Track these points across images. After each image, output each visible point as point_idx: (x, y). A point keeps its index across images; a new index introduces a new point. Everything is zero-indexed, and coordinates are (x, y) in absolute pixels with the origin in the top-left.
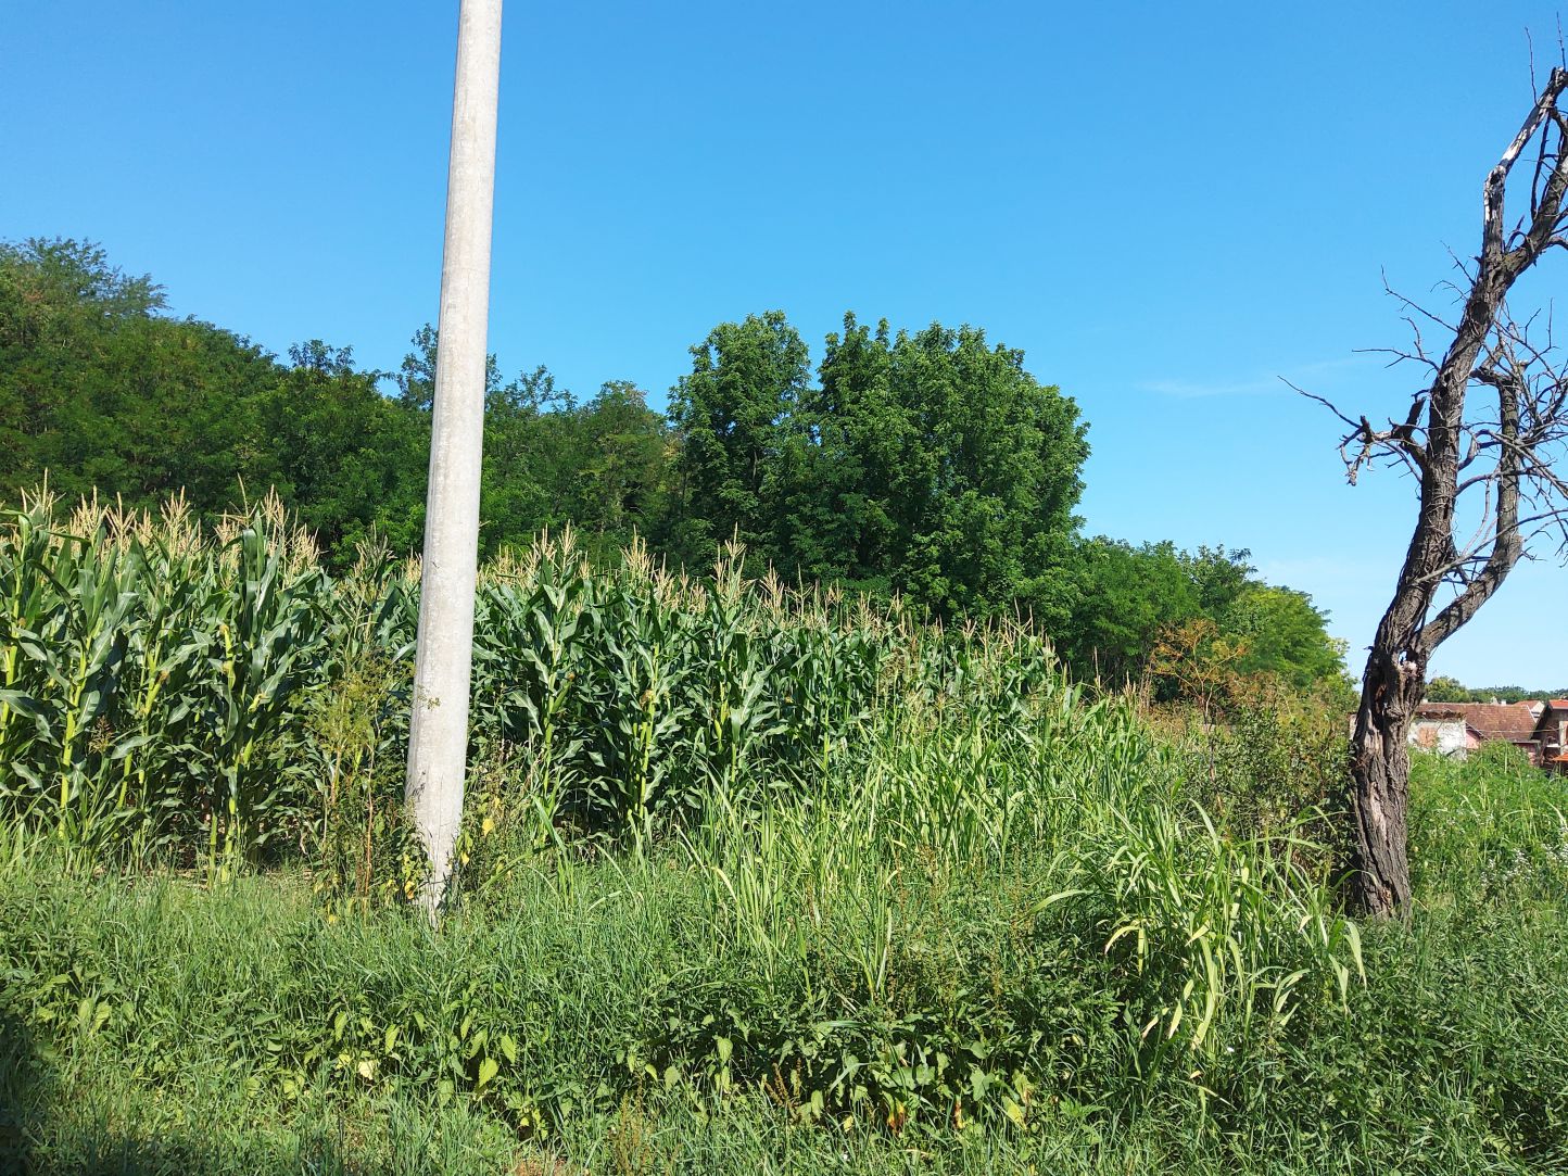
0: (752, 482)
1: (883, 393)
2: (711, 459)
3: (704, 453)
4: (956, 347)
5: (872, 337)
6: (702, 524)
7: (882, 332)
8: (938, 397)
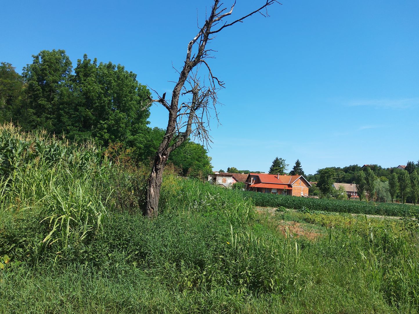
0: (50, 99)
1: (93, 79)
2: (36, 91)
3: (34, 89)
4: (116, 69)
5: (92, 62)
6: (32, 110)
7: (95, 62)
8: (110, 83)
